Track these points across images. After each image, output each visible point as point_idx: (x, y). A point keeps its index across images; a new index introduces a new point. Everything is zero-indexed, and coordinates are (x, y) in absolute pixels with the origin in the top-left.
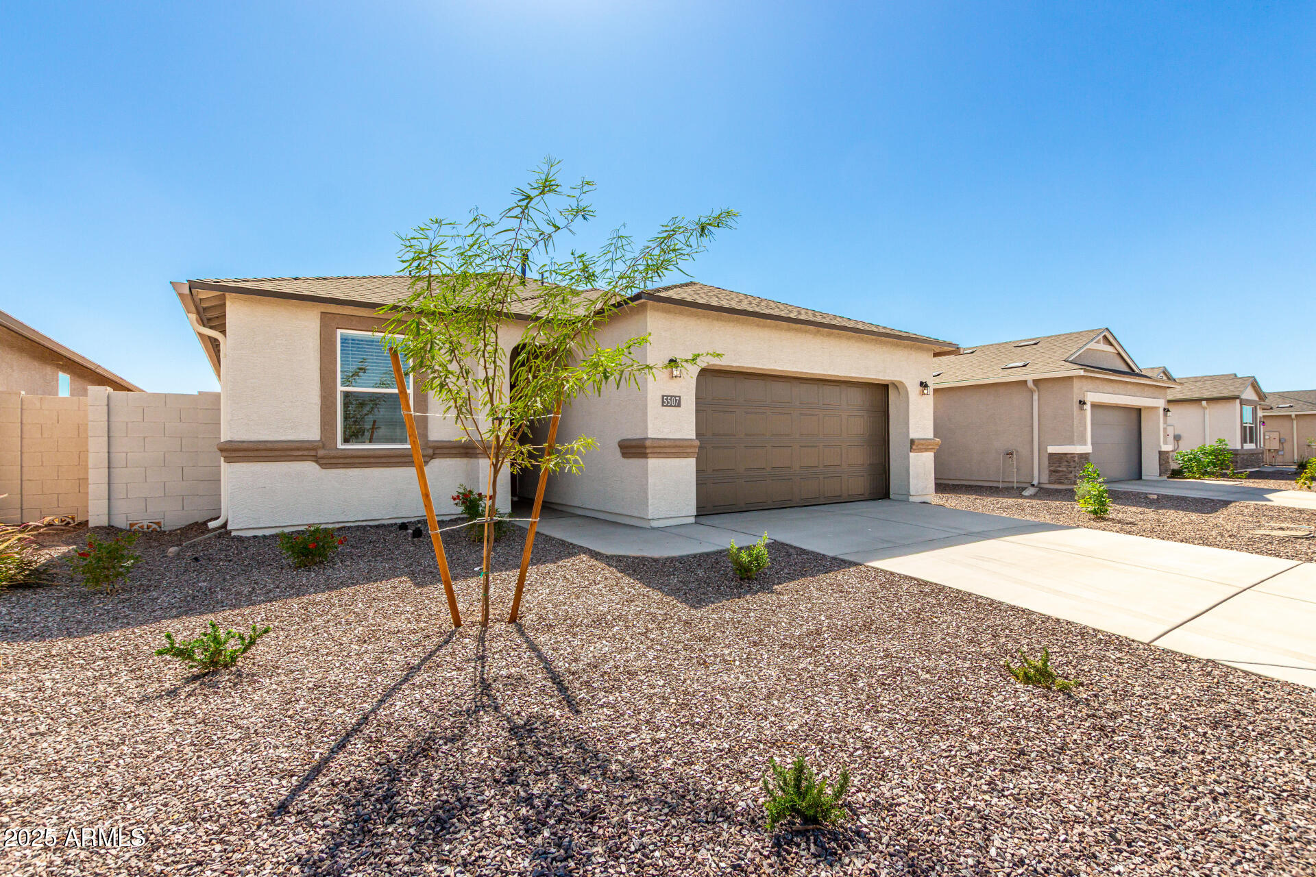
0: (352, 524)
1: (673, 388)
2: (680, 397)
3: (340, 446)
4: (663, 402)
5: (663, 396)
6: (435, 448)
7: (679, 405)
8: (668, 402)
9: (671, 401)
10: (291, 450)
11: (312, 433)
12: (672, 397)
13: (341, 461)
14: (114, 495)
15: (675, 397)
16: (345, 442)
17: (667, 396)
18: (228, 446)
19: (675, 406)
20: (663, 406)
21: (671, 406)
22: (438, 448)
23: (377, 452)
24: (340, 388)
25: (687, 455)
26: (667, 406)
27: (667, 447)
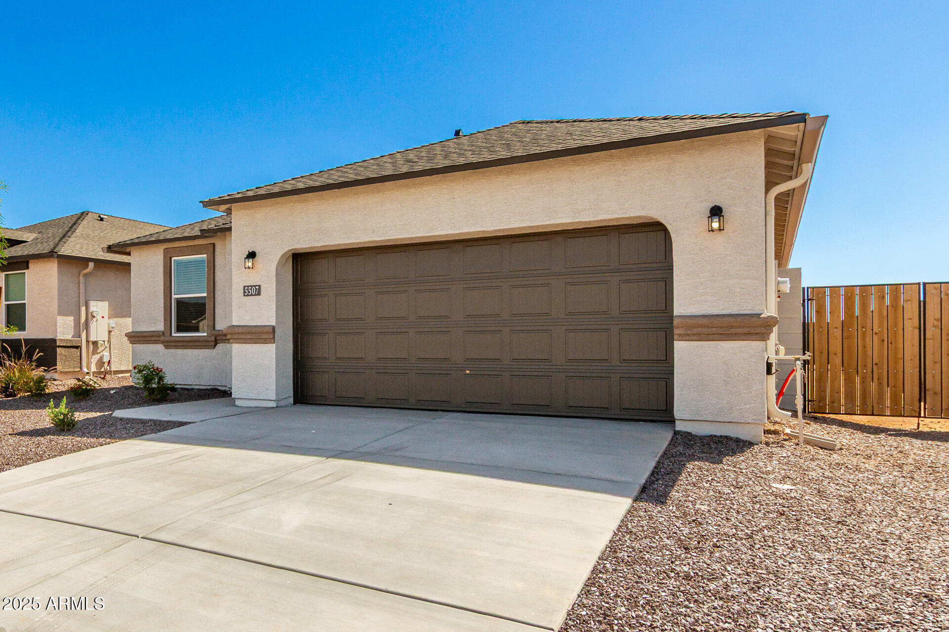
1: (253, 279)
2: (260, 286)
3: (174, 335)
4: (245, 292)
5: (244, 287)
6: (218, 336)
7: (259, 294)
8: (249, 292)
9: (252, 291)
10: (149, 337)
11: (160, 327)
12: (252, 286)
13: (173, 344)
15: (255, 286)
16: (177, 331)
17: (248, 286)
18: (133, 334)
19: (255, 295)
20: (244, 295)
21: (252, 295)
24: (174, 296)
25: (266, 342)
26: (248, 295)
27: (242, 333)
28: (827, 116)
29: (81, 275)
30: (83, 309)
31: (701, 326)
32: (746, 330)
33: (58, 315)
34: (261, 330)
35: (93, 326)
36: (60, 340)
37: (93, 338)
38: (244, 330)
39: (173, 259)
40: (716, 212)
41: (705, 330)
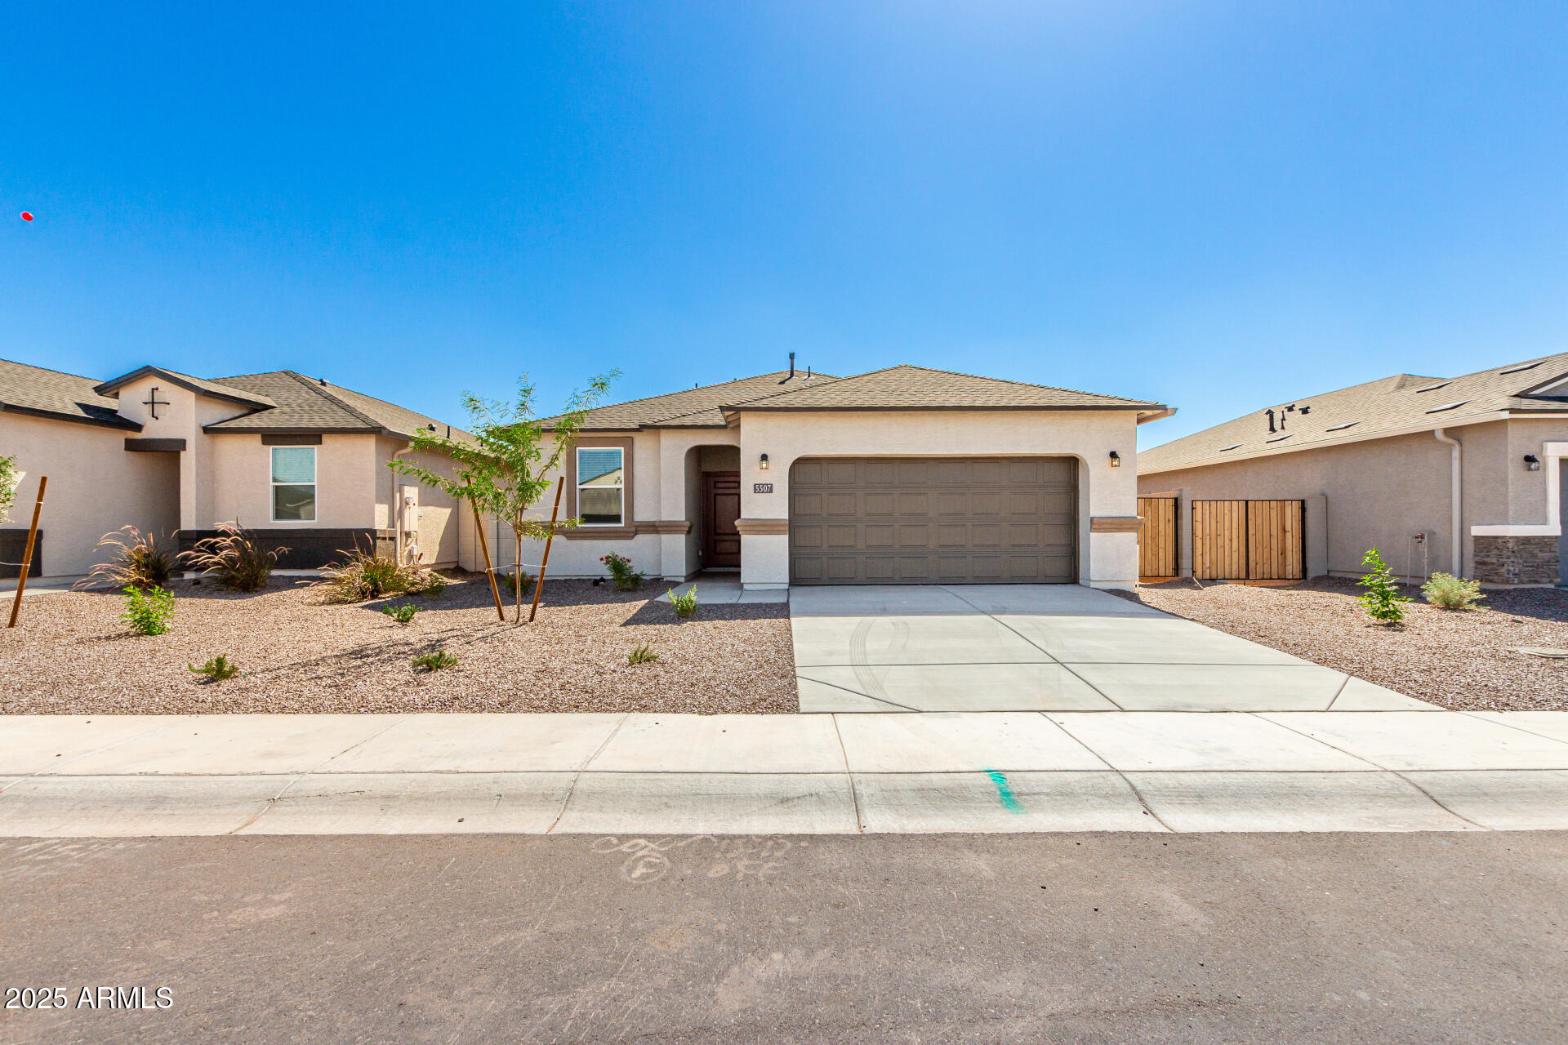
0: (586, 578)
1: (764, 478)
2: (772, 485)
3: (578, 527)
4: (755, 489)
5: (755, 485)
6: (637, 527)
7: (771, 491)
8: (760, 489)
9: (765, 489)
12: (763, 485)
13: (580, 535)
14: (501, 556)
15: (767, 485)
17: (759, 485)
19: (767, 492)
20: (755, 492)
21: (763, 492)
22: (639, 526)
23: (600, 529)
24: (578, 486)
25: (778, 533)
26: (759, 492)
27: (757, 525)
28: (1177, 409)
29: (396, 455)
30: (398, 495)
31: (1107, 524)
32: (1129, 526)
33: (377, 502)
34: (774, 523)
35: (407, 513)
36: (380, 531)
37: (406, 529)
38: (758, 522)
39: (578, 449)
40: (1113, 455)
41: (1108, 526)
